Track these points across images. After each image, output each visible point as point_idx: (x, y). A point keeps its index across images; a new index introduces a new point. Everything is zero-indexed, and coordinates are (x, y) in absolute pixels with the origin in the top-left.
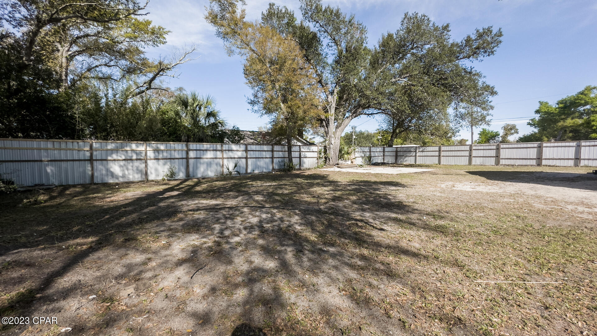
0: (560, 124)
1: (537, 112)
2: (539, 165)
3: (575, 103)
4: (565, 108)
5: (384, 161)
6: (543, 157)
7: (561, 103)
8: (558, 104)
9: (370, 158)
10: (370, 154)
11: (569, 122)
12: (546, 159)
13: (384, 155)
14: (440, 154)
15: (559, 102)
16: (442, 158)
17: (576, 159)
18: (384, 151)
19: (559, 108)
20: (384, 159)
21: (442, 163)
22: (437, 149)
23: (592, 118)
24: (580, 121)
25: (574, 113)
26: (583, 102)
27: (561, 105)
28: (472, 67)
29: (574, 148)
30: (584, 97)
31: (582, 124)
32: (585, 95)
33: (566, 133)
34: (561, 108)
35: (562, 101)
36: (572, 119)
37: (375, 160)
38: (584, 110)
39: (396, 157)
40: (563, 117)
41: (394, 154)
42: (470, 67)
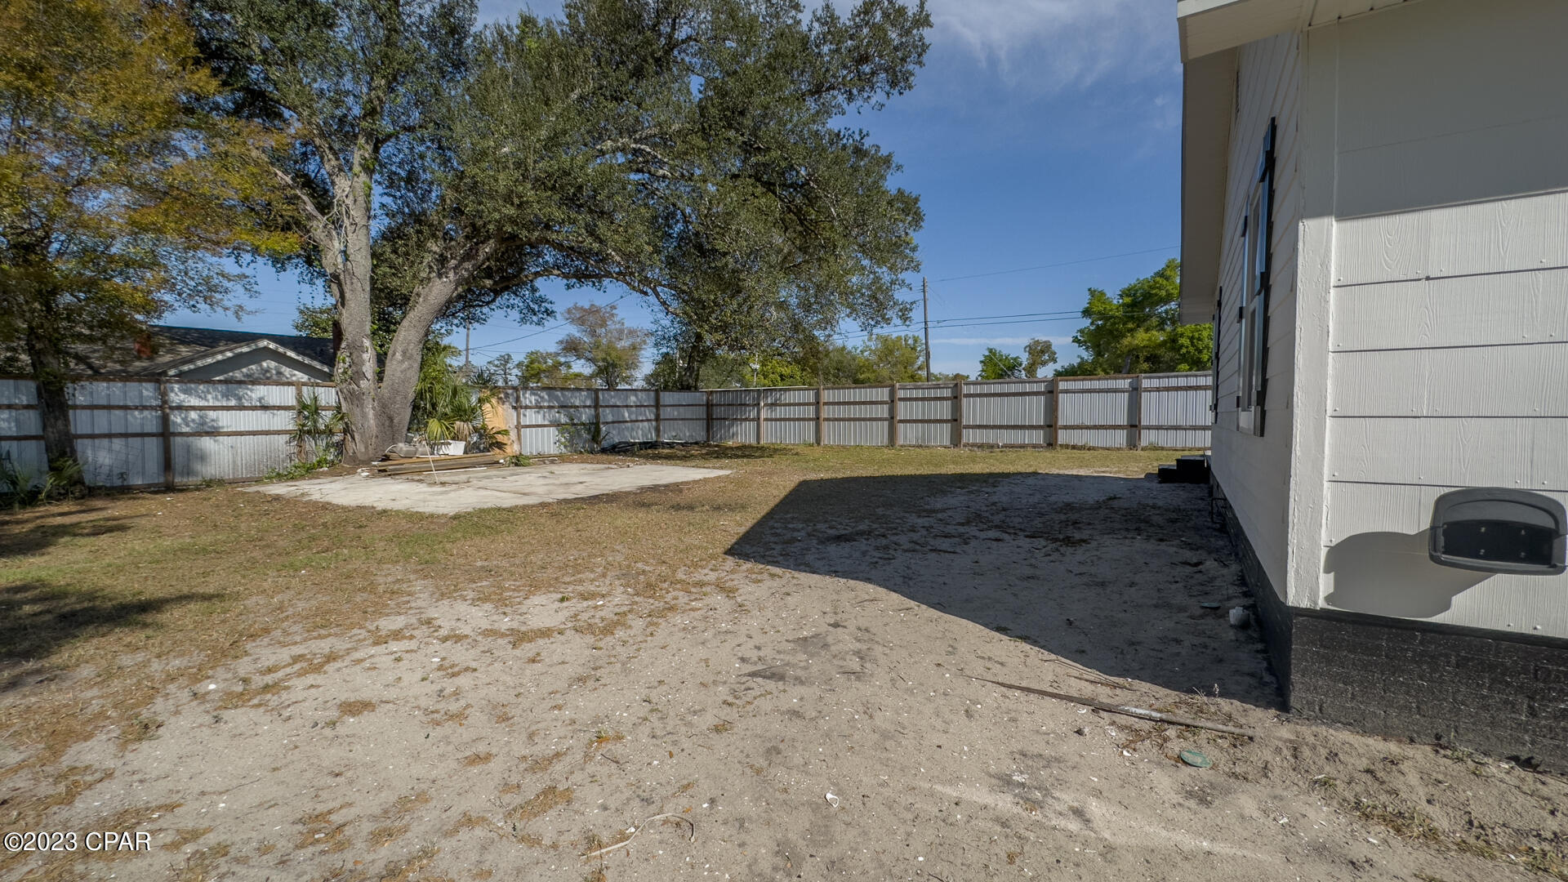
0: (1126, 341)
1: (1087, 313)
2: (1051, 444)
3: (1151, 295)
4: (1134, 305)
5: (658, 435)
6: (1060, 423)
7: (1128, 296)
8: (1121, 296)
9: (594, 429)
10: (597, 416)
11: (1141, 338)
12: (1066, 427)
13: (657, 419)
14: (818, 411)
15: (1123, 292)
16: (825, 425)
17: (1133, 426)
18: (657, 405)
19: (1124, 305)
20: (657, 430)
21: (825, 441)
22: (810, 396)
23: (1180, 330)
24: (1161, 337)
25: (1149, 316)
26: (1163, 293)
27: (1128, 300)
28: (865, 132)
29: (1126, 394)
30: (1165, 282)
31: (1164, 343)
32: (1167, 279)
33: (1138, 362)
34: (1128, 305)
35: (1129, 290)
36: (1147, 330)
37: (615, 436)
38: (1166, 312)
39: (710, 420)
40: (1130, 325)
41: (701, 412)
42: (857, 132)
